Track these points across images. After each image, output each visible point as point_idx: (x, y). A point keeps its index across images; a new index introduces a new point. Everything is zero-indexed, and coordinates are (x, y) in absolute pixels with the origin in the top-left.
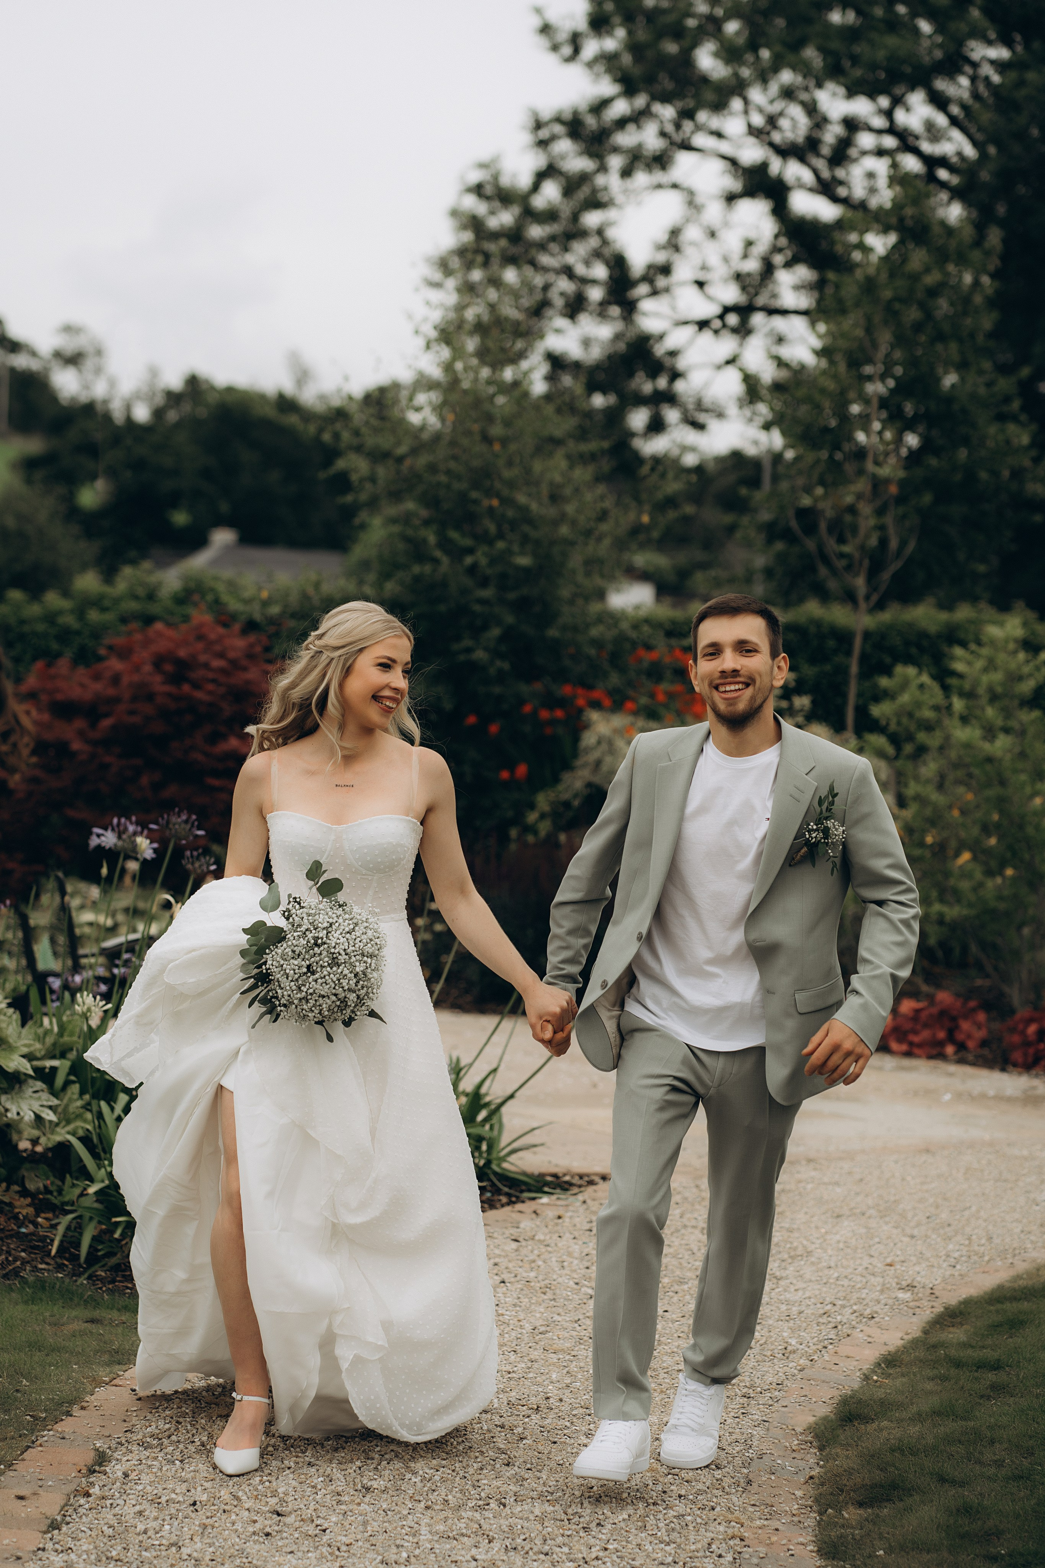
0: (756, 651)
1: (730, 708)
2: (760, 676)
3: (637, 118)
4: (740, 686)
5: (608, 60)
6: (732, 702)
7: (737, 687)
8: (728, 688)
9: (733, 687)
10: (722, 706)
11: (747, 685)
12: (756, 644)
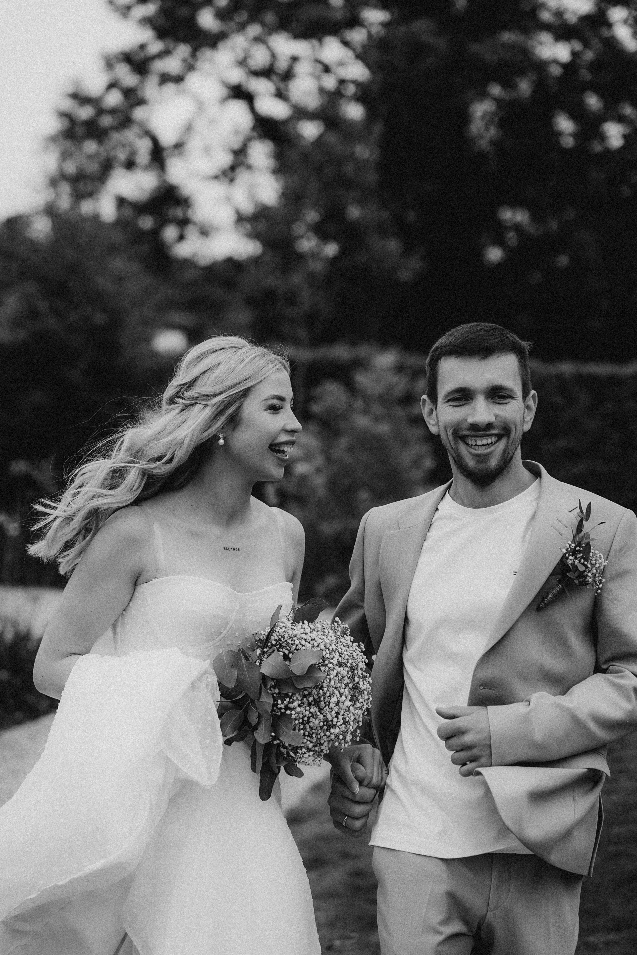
0: (511, 397)
1: (481, 466)
2: (516, 425)
3: (165, 53)
4: (493, 439)
5: (147, 21)
6: (482, 458)
7: (489, 441)
8: (479, 443)
9: (484, 442)
10: (471, 463)
11: (499, 437)
12: (512, 391)
